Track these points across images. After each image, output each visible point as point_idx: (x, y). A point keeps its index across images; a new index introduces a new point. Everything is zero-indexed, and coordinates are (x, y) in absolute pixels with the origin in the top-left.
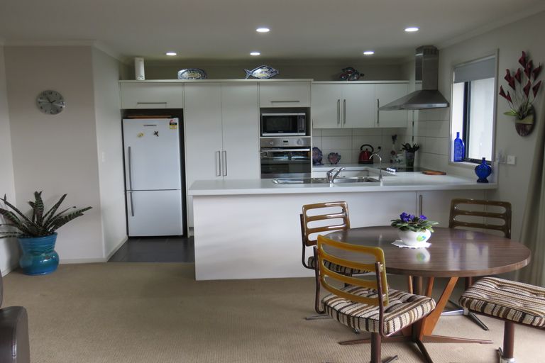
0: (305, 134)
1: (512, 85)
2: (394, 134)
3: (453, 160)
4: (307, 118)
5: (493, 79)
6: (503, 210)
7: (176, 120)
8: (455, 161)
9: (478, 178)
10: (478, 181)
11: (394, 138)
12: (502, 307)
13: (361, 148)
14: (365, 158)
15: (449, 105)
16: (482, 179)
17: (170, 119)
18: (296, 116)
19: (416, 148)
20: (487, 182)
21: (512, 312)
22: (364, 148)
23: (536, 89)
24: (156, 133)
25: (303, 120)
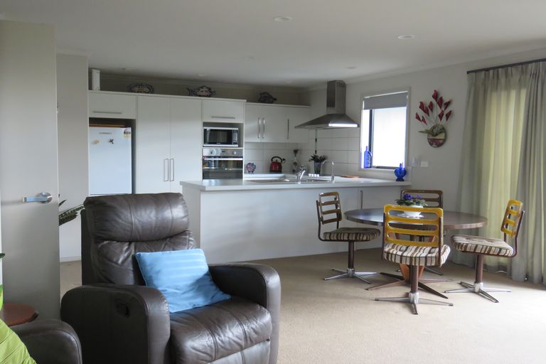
0: (237, 146)
1: (426, 111)
2: (295, 148)
3: (363, 167)
4: (240, 133)
5: (406, 108)
6: (436, 196)
7: (129, 130)
8: (365, 167)
9: (396, 178)
10: (397, 180)
11: (296, 152)
12: (487, 246)
13: (272, 160)
14: (275, 167)
15: (359, 126)
16: (400, 179)
17: (124, 129)
18: (231, 130)
19: (323, 159)
20: (403, 180)
21: (493, 249)
22: (274, 160)
23: (448, 115)
24: (111, 141)
25: (236, 134)
